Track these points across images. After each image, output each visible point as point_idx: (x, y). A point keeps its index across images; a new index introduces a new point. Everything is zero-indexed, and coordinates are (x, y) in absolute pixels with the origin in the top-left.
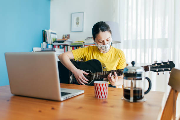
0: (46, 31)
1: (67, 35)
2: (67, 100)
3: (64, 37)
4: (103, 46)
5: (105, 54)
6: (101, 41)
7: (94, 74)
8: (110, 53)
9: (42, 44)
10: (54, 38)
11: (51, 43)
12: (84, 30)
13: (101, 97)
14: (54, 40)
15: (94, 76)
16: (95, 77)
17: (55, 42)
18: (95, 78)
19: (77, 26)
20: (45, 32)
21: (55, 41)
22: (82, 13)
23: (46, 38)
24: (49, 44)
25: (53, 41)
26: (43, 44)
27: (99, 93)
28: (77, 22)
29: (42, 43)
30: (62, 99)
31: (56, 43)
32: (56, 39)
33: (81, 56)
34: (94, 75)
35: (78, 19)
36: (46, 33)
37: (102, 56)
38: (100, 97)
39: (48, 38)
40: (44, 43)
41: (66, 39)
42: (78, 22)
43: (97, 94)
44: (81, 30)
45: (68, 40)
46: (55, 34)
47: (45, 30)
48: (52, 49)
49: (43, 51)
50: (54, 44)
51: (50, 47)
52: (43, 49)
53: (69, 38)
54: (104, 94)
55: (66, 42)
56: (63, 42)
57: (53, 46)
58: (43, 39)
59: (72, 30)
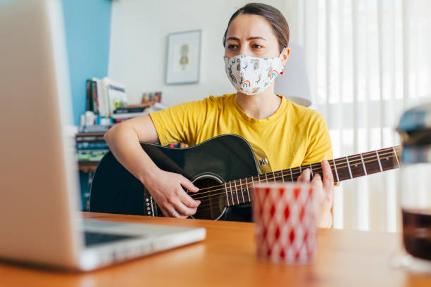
0: (95, 82)
1: (153, 95)
3: (147, 98)
5: (261, 122)
7: (228, 186)
9: (83, 117)
10: (118, 101)
11: (110, 113)
12: (203, 80)
14: (118, 106)
16: (235, 196)
17: (119, 111)
18: (235, 200)
19: (183, 69)
20: (93, 85)
21: (119, 109)
22: (198, 34)
23: (97, 101)
24: (104, 117)
25: (113, 108)
26: (86, 118)
28: (182, 59)
29: (84, 113)
31: (123, 113)
32: (122, 104)
33: (182, 129)
34: (229, 190)
35: (185, 49)
36: (96, 87)
39: (100, 100)
40: (90, 115)
41: (149, 103)
42: (186, 59)
44: (194, 79)
45: (157, 105)
46: (122, 90)
47: (94, 79)
48: (110, 127)
49: (83, 132)
50: (116, 116)
51: (105, 122)
52: (85, 127)
53: (159, 101)
54: (306, 237)
55: (150, 111)
56: (141, 110)
57: (115, 121)
58: (87, 104)
59: (170, 80)
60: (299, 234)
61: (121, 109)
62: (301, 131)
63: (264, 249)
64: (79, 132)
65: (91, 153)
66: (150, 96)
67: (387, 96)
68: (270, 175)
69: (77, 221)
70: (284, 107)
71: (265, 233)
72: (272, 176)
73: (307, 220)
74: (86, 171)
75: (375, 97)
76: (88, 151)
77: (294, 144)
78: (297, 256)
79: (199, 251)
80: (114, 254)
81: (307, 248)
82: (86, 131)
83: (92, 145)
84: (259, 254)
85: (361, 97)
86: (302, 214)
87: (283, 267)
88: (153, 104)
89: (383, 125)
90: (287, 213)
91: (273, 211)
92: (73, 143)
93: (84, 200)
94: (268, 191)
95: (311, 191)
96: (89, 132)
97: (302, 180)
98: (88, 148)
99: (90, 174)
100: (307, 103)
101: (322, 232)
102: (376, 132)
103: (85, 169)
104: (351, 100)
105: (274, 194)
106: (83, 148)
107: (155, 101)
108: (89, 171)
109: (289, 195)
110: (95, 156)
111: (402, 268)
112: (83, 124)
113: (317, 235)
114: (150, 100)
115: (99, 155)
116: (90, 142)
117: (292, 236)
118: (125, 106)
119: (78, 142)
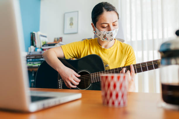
0: (34, 34)
1: (59, 38)
2: (44, 109)
3: (56, 40)
4: (108, 32)
5: (108, 50)
6: (106, 25)
7: (92, 75)
8: (114, 48)
9: (29, 48)
10: (44, 41)
11: (41, 47)
12: (79, 32)
13: (116, 103)
14: (44, 43)
15: (93, 78)
16: (95, 79)
18: (95, 81)
19: (71, 27)
21: (45, 45)
22: (77, 12)
23: (35, 41)
24: (38, 48)
25: (42, 44)
27: (111, 95)
28: (70, 23)
29: (30, 47)
30: (33, 107)
31: (46, 46)
32: (45, 42)
33: (74, 52)
35: (72, 19)
36: (35, 36)
37: (104, 52)
38: (113, 103)
40: (32, 47)
41: (57, 42)
42: (72, 23)
43: (108, 96)
44: (76, 31)
45: (60, 43)
46: (45, 37)
47: (34, 32)
48: (41, 52)
49: (30, 54)
50: (43, 48)
51: (39, 50)
52: (30, 52)
53: (61, 41)
54: (123, 96)
55: (57, 45)
56: (54, 45)
57: (43, 50)
58: (31, 43)
59: (65, 32)
60: (120, 95)
61: (45, 44)
62: (124, 52)
63: (106, 101)
64: (28, 55)
65: (33, 63)
66: (58, 39)
67: (155, 38)
68: (109, 70)
69: (28, 92)
70: (116, 43)
71: (106, 95)
72: (110, 71)
73: (123, 89)
74: (31, 71)
75: (150, 38)
76: (32, 62)
77: (121, 58)
78: (119, 104)
79: (79, 103)
80: (44, 105)
81: (123, 100)
82: (31, 54)
83: (34, 60)
84: (104, 103)
85: (145, 38)
86: (121, 86)
87: (113, 108)
88: (59, 42)
89: (154, 49)
90: (115, 86)
91: (109, 85)
92: (25, 59)
93: (30, 83)
94: (107, 77)
95: (124, 77)
96: (32, 55)
97: (122, 72)
98: (32, 61)
99: (33, 72)
100: (123, 41)
101: (129, 94)
102: (151, 52)
103: (31, 70)
104: (140, 39)
105: (109, 79)
106: (30, 61)
107: (59, 41)
108: (32, 71)
109: (115, 79)
110: (35, 64)
111: (162, 107)
112: (29, 51)
113: (127, 95)
114: (58, 41)
115: (37, 64)
116: (32, 59)
117: (117, 96)
118: (47, 43)
119: (27, 59)
